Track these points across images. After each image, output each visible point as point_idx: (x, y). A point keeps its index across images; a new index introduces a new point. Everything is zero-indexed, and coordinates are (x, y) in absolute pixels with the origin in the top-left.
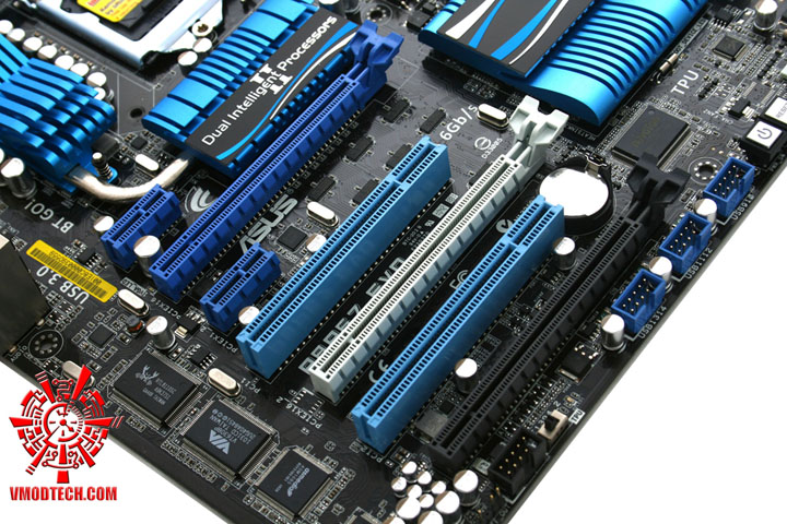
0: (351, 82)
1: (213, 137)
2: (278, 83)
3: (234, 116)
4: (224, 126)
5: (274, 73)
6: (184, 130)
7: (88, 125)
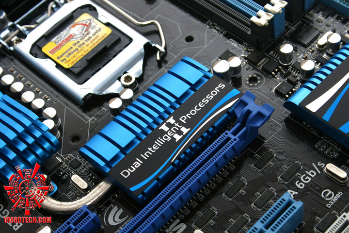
0: (233, 138)
1: (129, 171)
2: (180, 132)
3: (145, 156)
4: (138, 164)
5: (177, 125)
6: (108, 163)
7: (39, 151)
